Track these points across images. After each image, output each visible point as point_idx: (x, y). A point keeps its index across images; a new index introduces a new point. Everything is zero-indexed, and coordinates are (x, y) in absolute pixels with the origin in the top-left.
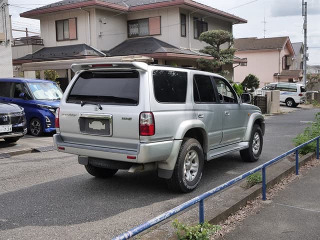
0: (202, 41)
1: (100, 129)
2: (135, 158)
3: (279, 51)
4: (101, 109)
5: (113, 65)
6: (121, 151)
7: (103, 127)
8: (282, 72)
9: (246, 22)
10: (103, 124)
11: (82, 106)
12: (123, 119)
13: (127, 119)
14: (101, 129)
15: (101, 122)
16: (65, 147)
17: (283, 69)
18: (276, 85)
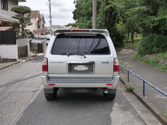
0: (13, 11)
1: (83, 70)
2: (111, 85)
3: (35, 18)
4: (85, 58)
5: (90, 31)
6: (102, 82)
7: (86, 68)
8: (37, 30)
9: (26, 2)
10: (86, 67)
11: (69, 56)
12: (102, 63)
13: (105, 63)
14: (85, 70)
15: (84, 65)
16: (55, 84)
17: (37, 28)
18: (39, 37)
